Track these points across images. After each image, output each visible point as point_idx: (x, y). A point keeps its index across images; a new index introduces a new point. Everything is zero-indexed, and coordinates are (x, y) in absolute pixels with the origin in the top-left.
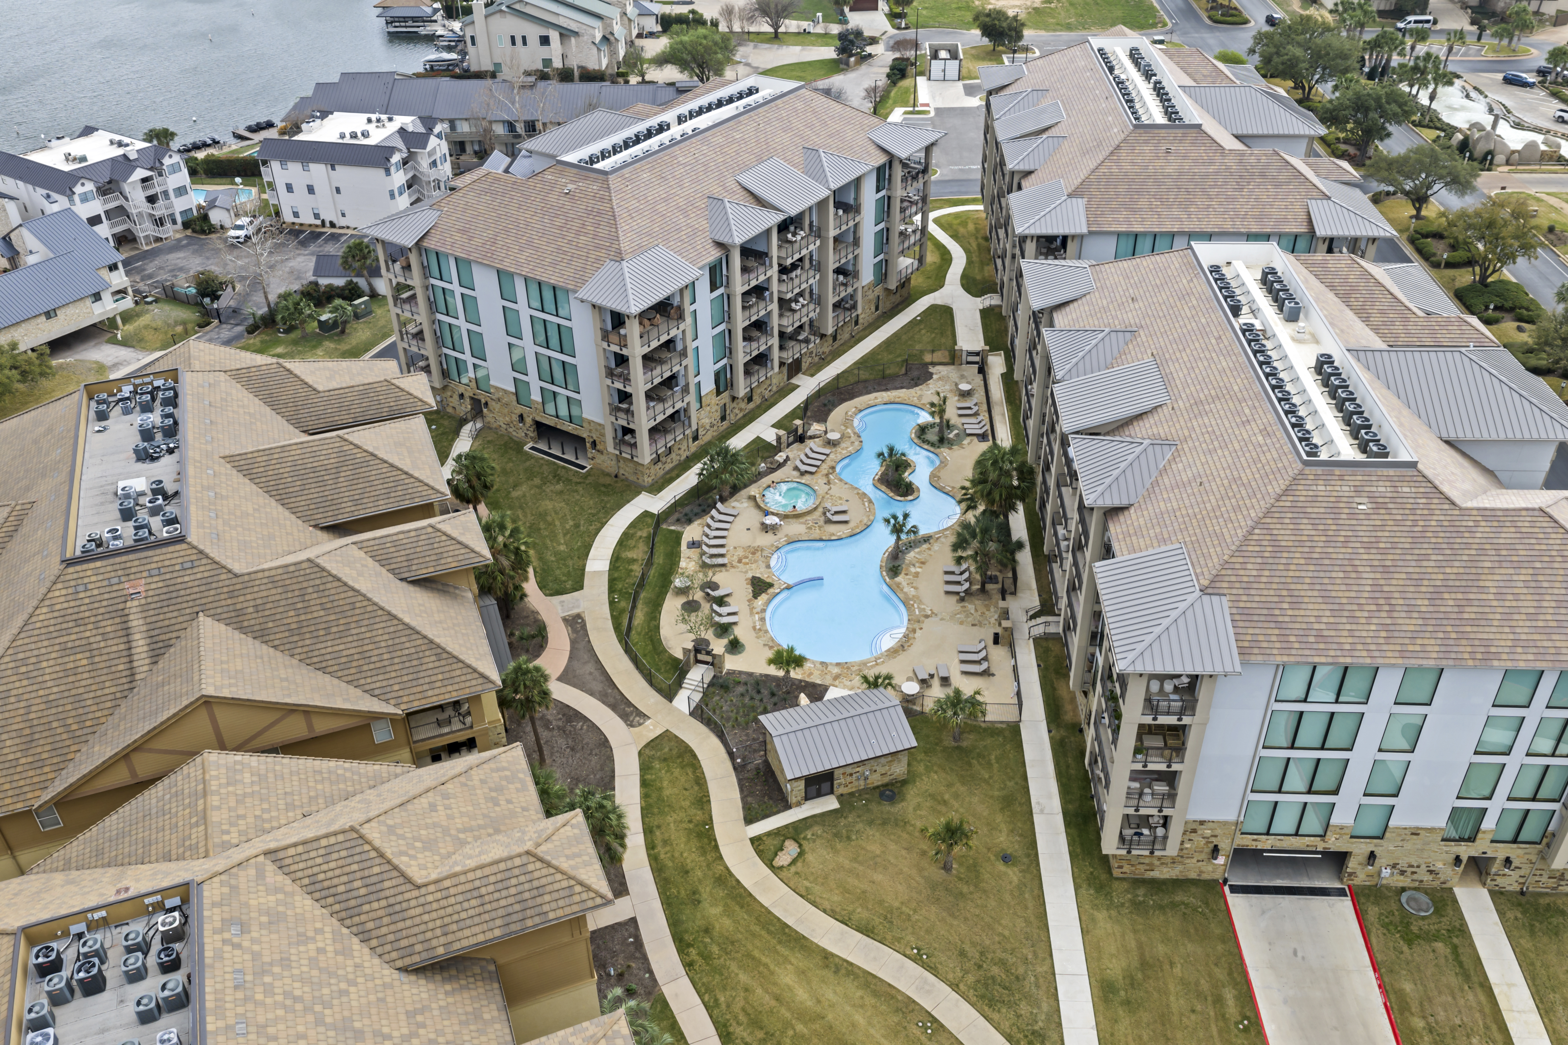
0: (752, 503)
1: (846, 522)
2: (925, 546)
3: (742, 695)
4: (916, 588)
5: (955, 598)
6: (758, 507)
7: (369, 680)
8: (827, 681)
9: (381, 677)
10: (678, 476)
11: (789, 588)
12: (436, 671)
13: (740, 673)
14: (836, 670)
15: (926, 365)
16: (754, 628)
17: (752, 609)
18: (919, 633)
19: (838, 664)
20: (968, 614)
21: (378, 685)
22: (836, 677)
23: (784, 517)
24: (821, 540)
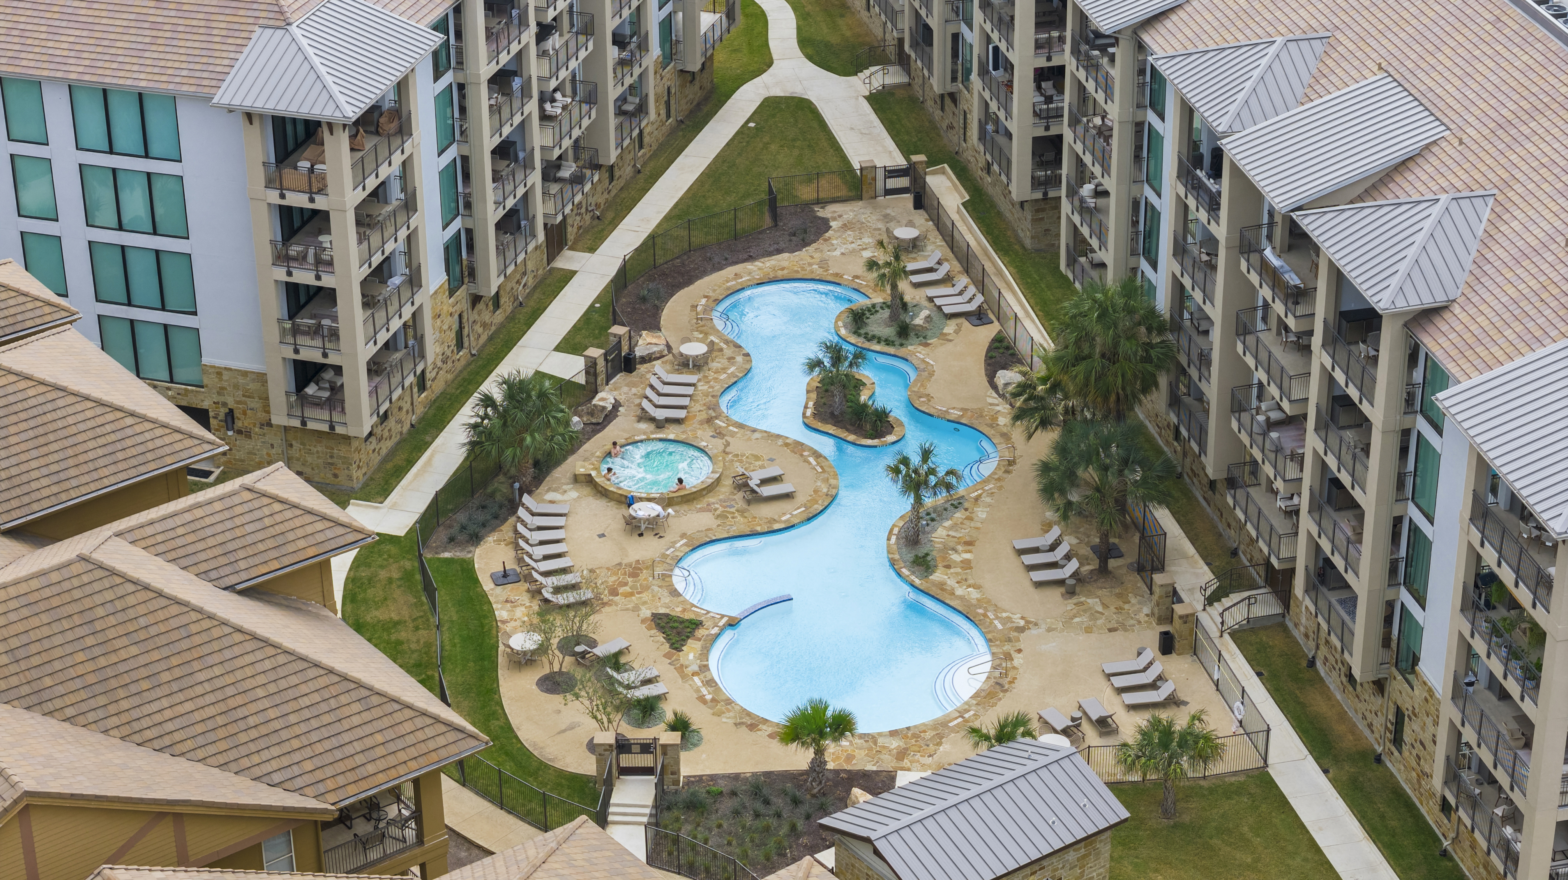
0: (587, 490)
1: (788, 496)
2: (959, 515)
3: (736, 813)
4: (977, 587)
5: (1056, 593)
6: (602, 493)
7: (256, 759)
8: (887, 763)
9: (275, 751)
10: (411, 463)
11: (733, 623)
12: (368, 729)
13: (713, 778)
14: (895, 744)
15: (807, 206)
16: (702, 699)
17: (681, 669)
18: (1018, 659)
19: (893, 733)
20: (1094, 615)
21: (275, 765)
22: (901, 754)
23: (667, 502)
24: (754, 534)
